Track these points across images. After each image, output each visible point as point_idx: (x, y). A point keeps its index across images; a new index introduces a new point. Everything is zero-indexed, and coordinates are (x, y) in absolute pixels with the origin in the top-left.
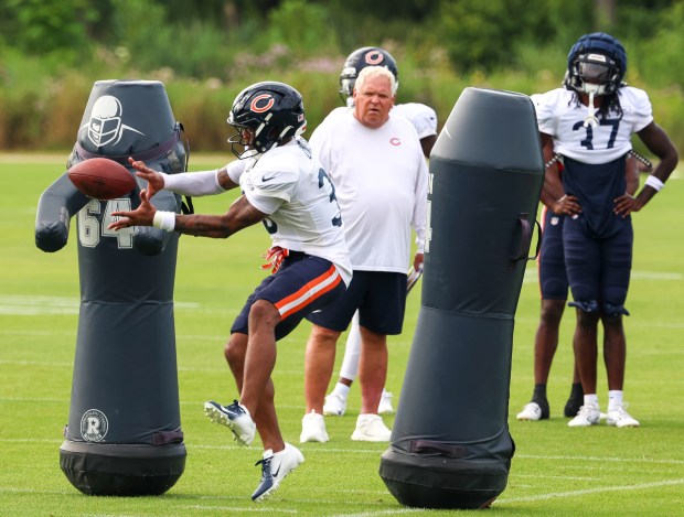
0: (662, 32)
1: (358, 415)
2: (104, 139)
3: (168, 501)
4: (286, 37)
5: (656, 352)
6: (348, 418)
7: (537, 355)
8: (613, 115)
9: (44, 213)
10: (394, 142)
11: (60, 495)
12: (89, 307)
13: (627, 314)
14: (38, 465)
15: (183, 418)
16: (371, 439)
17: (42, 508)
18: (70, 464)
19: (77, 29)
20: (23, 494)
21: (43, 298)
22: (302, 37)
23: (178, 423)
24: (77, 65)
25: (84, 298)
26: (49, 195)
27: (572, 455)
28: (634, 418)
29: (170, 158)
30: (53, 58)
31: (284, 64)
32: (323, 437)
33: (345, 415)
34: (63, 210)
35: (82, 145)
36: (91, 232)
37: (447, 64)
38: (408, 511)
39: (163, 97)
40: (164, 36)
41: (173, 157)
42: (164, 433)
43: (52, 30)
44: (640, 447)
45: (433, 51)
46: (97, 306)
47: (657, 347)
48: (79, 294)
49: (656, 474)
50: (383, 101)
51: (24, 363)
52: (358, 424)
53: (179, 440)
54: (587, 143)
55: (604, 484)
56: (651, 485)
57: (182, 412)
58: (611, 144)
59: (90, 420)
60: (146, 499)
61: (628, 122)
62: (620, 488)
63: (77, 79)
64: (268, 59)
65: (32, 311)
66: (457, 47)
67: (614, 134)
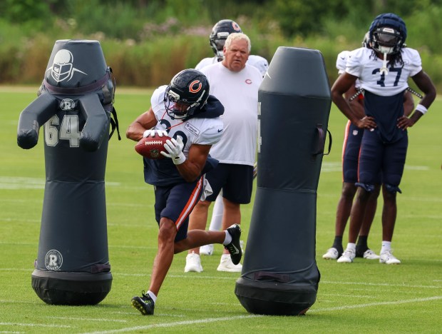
0: (416, 12)
1: (221, 255)
2: (61, 77)
3: (100, 309)
4: (176, 13)
5: (411, 216)
6: (215, 257)
7: (338, 217)
8: (398, 65)
9: (23, 124)
10: (248, 82)
11: (31, 304)
12: (51, 185)
13: (400, 192)
14: (18, 285)
15: (110, 256)
16: (230, 270)
17: (20, 312)
18: (38, 285)
19: (44, 7)
20: (8, 303)
21: (21, 179)
22: (186, 13)
23: (107, 259)
24: (43, 30)
25: (48, 179)
26: (26, 113)
27: (358, 281)
28: (397, 259)
29: (103, 90)
30: (28, 25)
31: (175, 30)
32: (199, 269)
33: (213, 255)
34: (35, 122)
35: (48, 81)
36: (53, 137)
37: (279, 31)
38: (253, 316)
39: (99, 51)
40: (98, 12)
41: (106, 89)
42: (99, 265)
43: (27, 7)
44: (401, 277)
45: (270, 23)
46: (56, 184)
47: (412, 213)
48: (45, 176)
49: (411, 294)
50: (243, 55)
51: (9, 220)
52: (222, 261)
53: (107, 270)
54: (381, 82)
55: (378, 301)
56: (407, 301)
57: (110, 252)
58: (396, 83)
59: (51, 256)
60: (87, 307)
61: (407, 70)
62: (388, 303)
63: (44, 39)
64: (165, 27)
65: (14, 187)
66: (285, 20)
67: (398, 77)
